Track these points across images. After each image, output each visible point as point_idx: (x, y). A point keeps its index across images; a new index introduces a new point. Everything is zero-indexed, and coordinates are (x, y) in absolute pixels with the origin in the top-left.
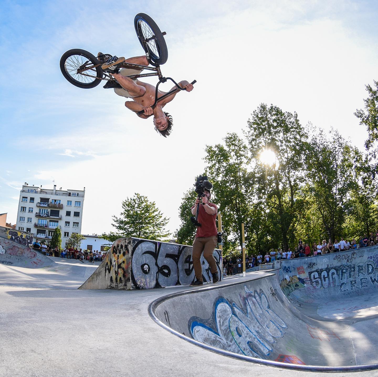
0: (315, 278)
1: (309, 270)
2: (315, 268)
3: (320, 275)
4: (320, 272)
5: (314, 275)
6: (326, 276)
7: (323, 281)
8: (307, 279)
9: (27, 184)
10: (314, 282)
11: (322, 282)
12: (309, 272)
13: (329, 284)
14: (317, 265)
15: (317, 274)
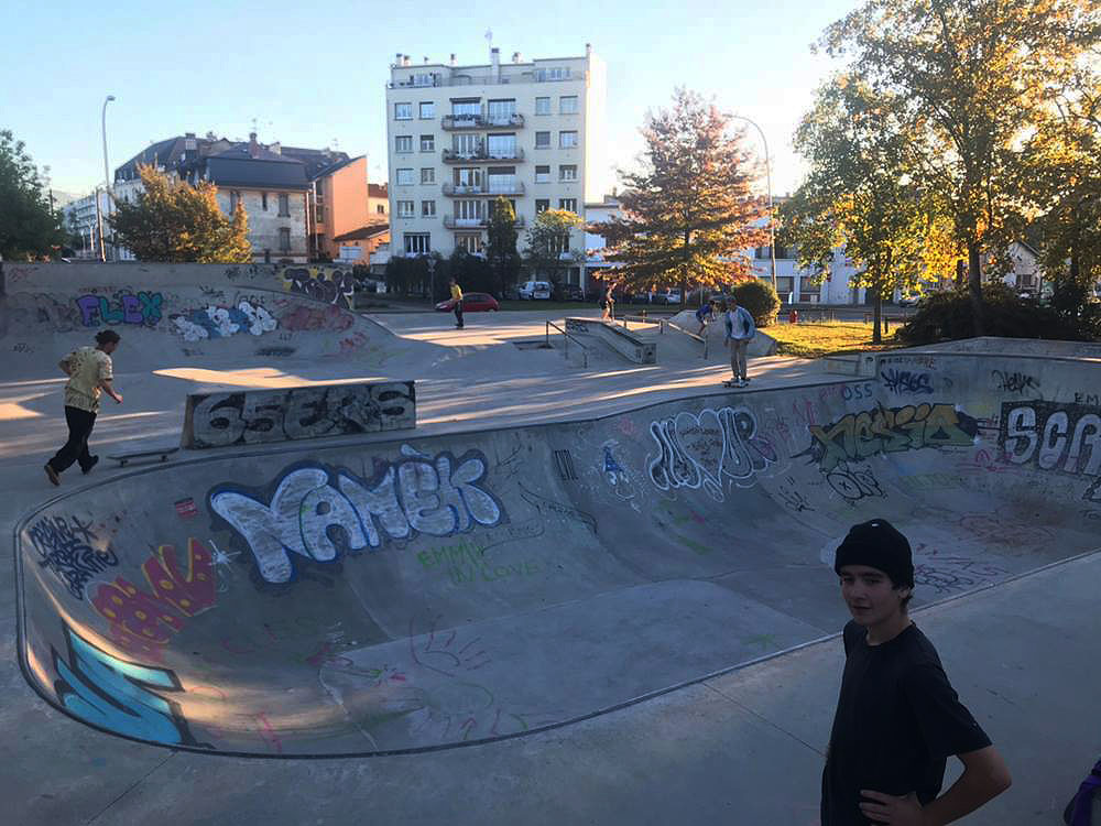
0: (1019, 426)
1: (1008, 397)
2: (1031, 394)
3: (1041, 420)
4: (1044, 410)
5: (1021, 416)
6: (1062, 430)
7: (1046, 443)
8: (990, 422)
9: (406, 58)
10: (1012, 438)
11: (1039, 446)
12: (1004, 404)
13: (1063, 458)
14: (1038, 385)
15: (1034, 415)
